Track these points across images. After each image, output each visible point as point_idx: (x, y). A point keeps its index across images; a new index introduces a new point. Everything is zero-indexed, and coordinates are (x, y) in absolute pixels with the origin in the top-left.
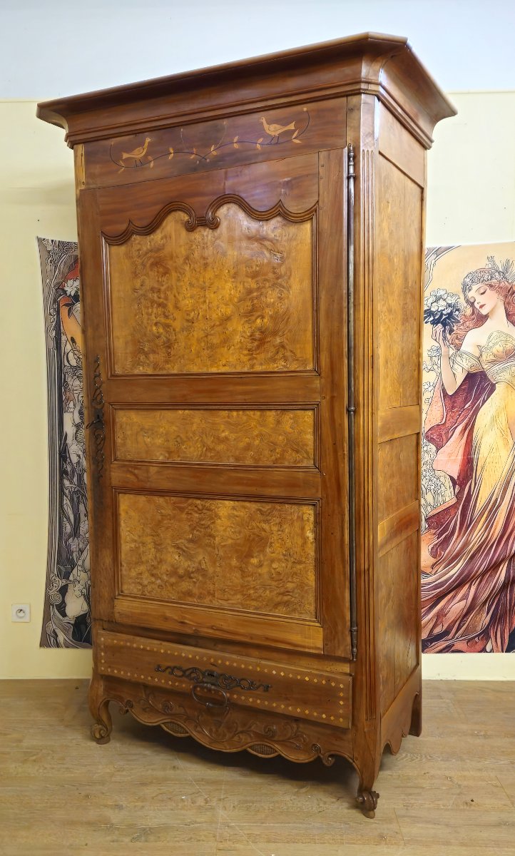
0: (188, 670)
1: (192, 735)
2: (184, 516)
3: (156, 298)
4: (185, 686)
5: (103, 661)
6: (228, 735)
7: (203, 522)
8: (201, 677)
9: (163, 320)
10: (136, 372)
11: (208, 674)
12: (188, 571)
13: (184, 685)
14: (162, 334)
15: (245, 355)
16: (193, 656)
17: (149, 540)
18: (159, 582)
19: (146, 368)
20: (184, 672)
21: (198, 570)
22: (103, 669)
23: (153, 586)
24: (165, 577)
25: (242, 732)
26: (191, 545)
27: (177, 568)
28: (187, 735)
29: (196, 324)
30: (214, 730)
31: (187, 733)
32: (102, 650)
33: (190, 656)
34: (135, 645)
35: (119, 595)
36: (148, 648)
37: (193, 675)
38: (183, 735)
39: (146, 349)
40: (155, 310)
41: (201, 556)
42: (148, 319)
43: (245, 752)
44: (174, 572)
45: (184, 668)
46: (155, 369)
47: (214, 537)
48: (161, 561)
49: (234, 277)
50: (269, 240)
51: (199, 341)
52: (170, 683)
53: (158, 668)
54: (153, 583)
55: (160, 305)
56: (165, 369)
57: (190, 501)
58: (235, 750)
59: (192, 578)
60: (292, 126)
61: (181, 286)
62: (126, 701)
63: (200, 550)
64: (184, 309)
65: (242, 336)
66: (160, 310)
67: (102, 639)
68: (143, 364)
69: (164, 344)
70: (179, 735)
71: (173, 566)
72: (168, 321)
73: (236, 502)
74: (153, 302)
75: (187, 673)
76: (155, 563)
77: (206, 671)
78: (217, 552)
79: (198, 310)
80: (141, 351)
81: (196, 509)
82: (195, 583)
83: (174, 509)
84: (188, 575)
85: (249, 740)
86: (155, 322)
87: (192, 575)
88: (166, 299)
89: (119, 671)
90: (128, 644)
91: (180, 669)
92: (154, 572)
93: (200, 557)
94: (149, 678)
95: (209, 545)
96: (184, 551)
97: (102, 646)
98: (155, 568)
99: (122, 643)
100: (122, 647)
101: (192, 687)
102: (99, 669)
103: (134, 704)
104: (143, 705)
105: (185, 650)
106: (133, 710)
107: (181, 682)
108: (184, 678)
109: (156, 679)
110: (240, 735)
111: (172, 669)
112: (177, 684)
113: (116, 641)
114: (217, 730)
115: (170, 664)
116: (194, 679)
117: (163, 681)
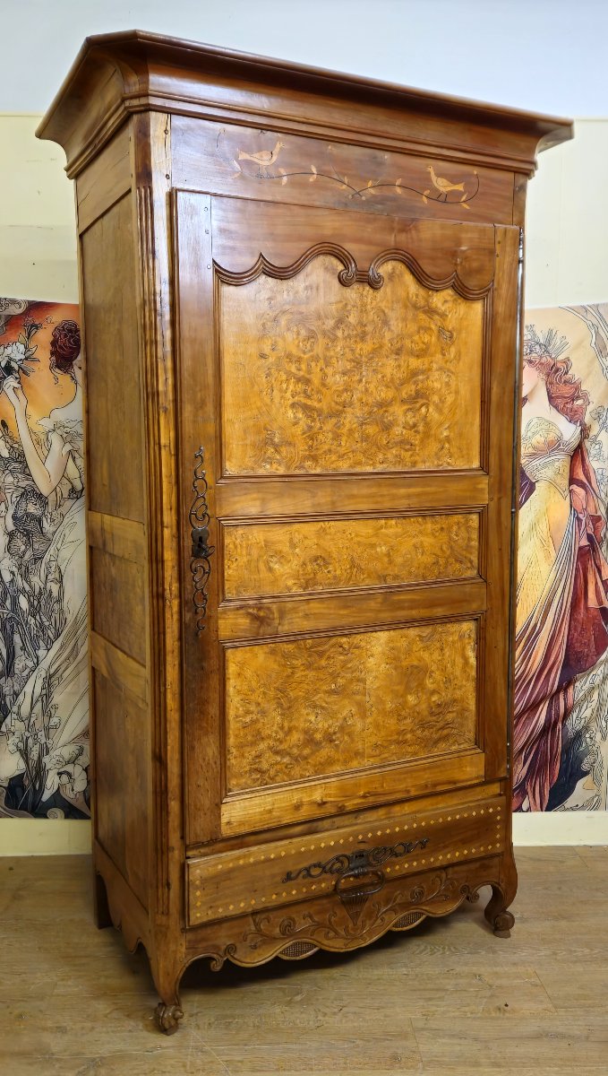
0: (328, 863)
1: (323, 948)
2: (323, 663)
3: (293, 369)
4: (326, 884)
5: (199, 904)
6: (368, 923)
7: (349, 665)
8: (346, 864)
9: (303, 400)
10: (261, 472)
11: (356, 857)
12: (329, 734)
13: (323, 885)
14: (300, 419)
15: (406, 450)
16: (335, 842)
17: (270, 706)
18: (286, 760)
19: (275, 466)
20: (324, 867)
21: (342, 728)
22: (198, 915)
23: (279, 767)
24: (295, 751)
25: (385, 912)
26: (333, 698)
27: (313, 734)
28: (315, 950)
29: (348, 409)
30: (351, 925)
31: (316, 946)
32: (197, 888)
33: (332, 843)
34: (252, 860)
35: (226, 796)
36: (272, 856)
37: (335, 866)
38: (310, 953)
39: (276, 440)
40: (291, 387)
41: (347, 708)
42: (282, 397)
44: (310, 741)
45: (324, 862)
46: (288, 468)
47: (364, 681)
48: (290, 730)
49: (397, 354)
50: (438, 314)
51: (351, 431)
52: (304, 890)
53: (288, 878)
54: (277, 763)
55: (299, 380)
56: (303, 467)
57: (334, 640)
58: (375, 938)
59: (335, 741)
60: (460, 187)
61: (331, 357)
62: (225, 947)
63: (346, 702)
64: (334, 388)
65: (404, 427)
66: (300, 387)
67: (198, 871)
68: (270, 461)
69: (304, 433)
70: (305, 956)
71: (306, 732)
72: (309, 402)
73: (392, 632)
74: (289, 373)
75: (328, 867)
76: (281, 735)
77: (353, 853)
78: (367, 699)
79: (351, 391)
80: (268, 441)
81: (341, 649)
82: (336, 745)
83: (310, 656)
84: (329, 738)
85: (394, 917)
86: (290, 402)
87: (334, 737)
88: (309, 372)
89: (226, 907)
90: (241, 862)
91: (318, 865)
92: (281, 747)
93: (345, 713)
94: (274, 897)
95: (357, 693)
96: (323, 708)
97: (198, 882)
98: (281, 742)
99: (231, 865)
100: (231, 871)
101: (334, 883)
102: (192, 918)
103: (238, 945)
104: (252, 940)
105: (324, 838)
106: (235, 956)
107: (320, 882)
108: (324, 875)
109: (284, 894)
110: (383, 916)
111: (308, 870)
112: (313, 887)
113: (220, 867)
114: (355, 925)
115: (305, 865)
116: (338, 871)
117: (294, 892)
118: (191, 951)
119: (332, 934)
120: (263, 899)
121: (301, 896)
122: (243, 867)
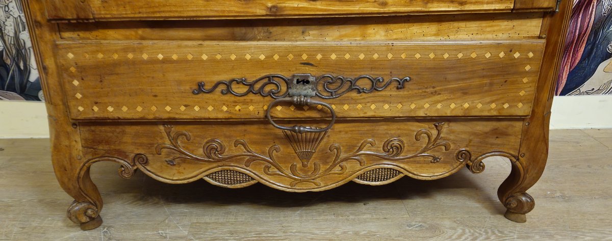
0: (257, 81)
1: (263, 182)
4: (255, 107)
5: (79, 96)
6: (323, 168)
8: (284, 88)
11: (298, 82)
13: (251, 108)
16: (267, 57)
20: (251, 85)
22: (81, 109)
25: (346, 159)
28: (253, 182)
30: (299, 165)
31: (253, 179)
32: (73, 76)
33: (262, 57)
34: (145, 57)
36: (175, 57)
37: (268, 88)
38: (244, 185)
43: (351, 184)
45: (251, 80)
52: (225, 108)
53: (200, 88)
58: (333, 186)
62: (132, 155)
67: (71, 56)
70: (238, 186)
75: (257, 86)
77: (294, 76)
85: (358, 166)
89: (118, 106)
90: (130, 56)
91: (242, 82)
94: (183, 108)
97: (73, 69)
99: (116, 57)
100: (116, 64)
101: (265, 108)
102: (74, 111)
103: (150, 157)
104: (168, 155)
105: (249, 48)
106: (148, 168)
107: (245, 103)
108: (251, 96)
109: (197, 108)
110: (344, 164)
111: (229, 85)
112: (237, 108)
113: (100, 56)
114: (304, 166)
115: (225, 77)
116: (271, 93)
117: (210, 108)
118: (90, 150)
119: (273, 170)
120: (168, 108)
121: (220, 116)
122: (133, 63)
